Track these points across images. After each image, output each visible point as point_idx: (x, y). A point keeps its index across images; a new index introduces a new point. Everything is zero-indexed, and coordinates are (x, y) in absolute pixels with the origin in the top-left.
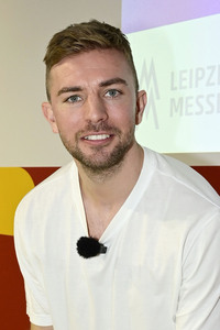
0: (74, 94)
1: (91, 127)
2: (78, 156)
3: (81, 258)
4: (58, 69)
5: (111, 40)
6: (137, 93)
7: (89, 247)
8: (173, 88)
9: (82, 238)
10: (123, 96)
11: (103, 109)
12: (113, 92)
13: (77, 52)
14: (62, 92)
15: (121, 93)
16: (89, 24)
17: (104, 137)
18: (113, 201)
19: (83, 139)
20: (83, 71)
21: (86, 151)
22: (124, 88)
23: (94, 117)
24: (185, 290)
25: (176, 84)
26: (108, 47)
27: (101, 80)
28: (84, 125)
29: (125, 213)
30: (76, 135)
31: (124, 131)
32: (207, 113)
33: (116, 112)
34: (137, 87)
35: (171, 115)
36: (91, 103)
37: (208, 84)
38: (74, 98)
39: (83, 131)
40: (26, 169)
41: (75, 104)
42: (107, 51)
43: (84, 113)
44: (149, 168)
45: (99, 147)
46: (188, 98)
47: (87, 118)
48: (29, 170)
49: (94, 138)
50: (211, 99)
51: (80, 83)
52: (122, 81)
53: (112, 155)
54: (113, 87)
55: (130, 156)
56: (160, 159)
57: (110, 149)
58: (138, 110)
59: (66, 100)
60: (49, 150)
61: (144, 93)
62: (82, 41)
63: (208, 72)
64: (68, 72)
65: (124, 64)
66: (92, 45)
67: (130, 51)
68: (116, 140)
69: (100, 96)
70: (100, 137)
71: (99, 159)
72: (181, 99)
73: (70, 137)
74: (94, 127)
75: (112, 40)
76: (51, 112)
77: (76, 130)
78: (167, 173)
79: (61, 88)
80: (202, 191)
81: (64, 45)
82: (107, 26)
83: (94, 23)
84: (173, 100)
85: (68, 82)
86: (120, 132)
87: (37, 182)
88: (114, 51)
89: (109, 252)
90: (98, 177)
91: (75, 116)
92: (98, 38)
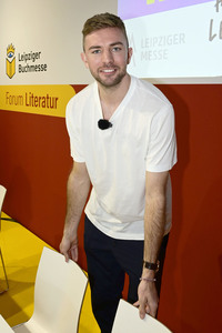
0: (97, 49)
1: (105, 66)
2: (98, 80)
4: (89, 37)
5: (116, 23)
6: (128, 49)
7: (104, 124)
8: (142, 47)
10: (121, 51)
11: (111, 57)
12: (116, 49)
14: (91, 48)
15: (120, 49)
17: (112, 71)
18: (115, 102)
19: (101, 71)
20: (101, 38)
21: (103, 77)
22: (122, 47)
23: (107, 61)
25: (144, 45)
27: (110, 43)
28: (101, 65)
29: (122, 107)
30: (98, 69)
31: (122, 68)
33: (118, 58)
34: (128, 46)
36: (106, 55)
37: (159, 45)
38: (97, 51)
39: (101, 68)
40: (73, 85)
41: (98, 54)
43: (102, 59)
44: (133, 86)
45: (109, 76)
47: (103, 61)
50: (161, 53)
51: (100, 44)
52: (120, 43)
54: (116, 46)
55: (124, 80)
56: (139, 81)
57: (115, 77)
58: (129, 57)
59: (93, 53)
60: (83, 75)
62: (101, 23)
63: (159, 39)
64: (94, 38)
65: (122, 34)
66: (106, 25)
67: (124, 27)
68: (118, 72)
69: (110, 50)
70: (109, 71)
71: (109, 81)
73: (95, 71)
74: (107, 66)
76: (85, 58)
77: (98, 67)
78: (143, 88)
79: (90, 46)
81: (92, 25)
82: (114, 16)
83: (107, 14)
84: (142, 53)
85: (94, 43)
86: (120, 68)
88: (117, 28)
89: (113, 126)
90: (108, 90)
91: (97, 60)
92: (110, 22)
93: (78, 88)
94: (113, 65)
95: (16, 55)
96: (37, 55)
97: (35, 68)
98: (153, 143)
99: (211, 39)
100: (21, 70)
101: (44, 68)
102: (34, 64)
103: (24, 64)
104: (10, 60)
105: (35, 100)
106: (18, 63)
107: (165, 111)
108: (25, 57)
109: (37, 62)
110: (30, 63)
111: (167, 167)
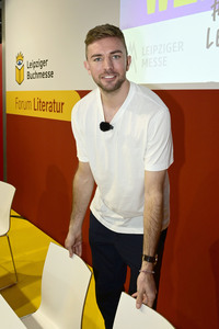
0: (98, 57)
3: (102, 131)
4: (91, 46)
6: (127, 57)
7: (105, 127)
8: (143, 55)
9: (102, 122)
10: (120, 59)
11: (111, 64)
12: (116, 56)
15: (120, 57)
16: (105, 25)
17: (112, 77)
18: (116, 106)
19: (103, 78)
20: (103, 47)
21: (104, 83)
23: (108, 68)
25: (145, 53)
26: (114, 36)
27: (111, 51)
28: (103, 71)
29: (122, 111)
30: (99, 76)
31: (121, 74)
33: (117, 66)
34: (127, 54)
35: (143, 66)
36: (106, 62)
37: (159, 53)
38: (98, 59)
39: (102, 74)
40: (78, 91)
41: (99, 62)
42: (113, 39)
43: (103, 66)
44: (132, 91)
45: (109, 81)
46: (150, 59)
47: (104, 68)
49: (107, 77)
50: (161, 59)
51: (101, 53)
54: (116, 54)
55: (124, 85)
56: (138, 87)
57: (115, 82)
58: (128, 64)
59: (95, 60)
60: (87, 82)
61: (130, 57)
62: (102, 33)
63: (159, 47)
64: (95, 47)
65: (121, 44)
68: (117, 78)
70: (110, 77)
72: (147, 60)
74: (108, 73)
76: (88, 65)
77: (100, 74)
78: (141, 93)
79: (93, 55)
80: (157, 101)
83: (107, 25)
84: (143, 60)
85: (96, 52)
86: (119, 74)
88: (116, 38)
89: (114, 129)
90: (110, 95)
91: (99, 67)
92: (109, 32)
93: (83, 94)
94: (112, 71)
95: (25, 63)
96: (44, 63)
97: (43, 75)
98: (150, 144)
99: (208, 47)
100: (30, 76)
101: (51, 74)
102: (41, 71)
103: (32, 71)
104: (19, 67)
105: (42, 105)
106: (26, 70)
108: (33, 65)
109: (45, 69)
110: (38, 70)
111: (164, 166)
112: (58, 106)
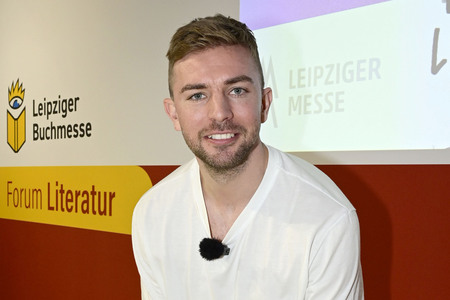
0: (198, 92)
1: (215, 126)
2: (201, 155)
3: (204, 260)
4: (181, 65)
6: (263, 90)
7: (212, 249)
8: (292, 87)
9: (205, 240)
10: (249, 95)
11: (227, 107)
12: (238, 90)
13: (201, 48)
14: (185, 89)
15: (247, 91)
16: (215, 18)
17: (229, 136)
19: (206, 137)
21: (210, 150)
22: (250, 85)
23: (219, 116)
24: (312, 292)
25: (295, 83)
26: (234, 43)
27: (226, 77)
28: (207, 123)
30: (200, 133)
31: (250, 130)
32: (326, 111)
33: (242, 110)
34: (263, 84)
35: (290, 114)
36: (216, 101)
37: (327, 82)
38: (198, 96)
39: (206, 130)
40: (145, 168)
41: (199, 102)
42: (233, 47)
43: (209, 111)
45: (223, 147)
46: (306, 97)
47: (211, 116)
48: (147, 168)
49: (218, 137)
50: (330, 98)
52: (248, 79)
53: (237, 155)
54: (238, 85)
55: (255, 156)
56: (285, 158)
57: (235, 149)
58: (264, 107)
59: (190, 98)
61: (270, 91)
62: (207, 36)
63: (326, 71)
65: (250, 60)
66: (217, 41)
67: (255, 46)
68: (242, 139)
69: (225, 94)
70: (224, 137)
71: (223, 159)
72: (300, 97)
73: (193, 136)
74: (219, 127)
75: (238, 36)
76: (173, 109)
77: (200, 129)
78: (293, 173)
79: (184, 85)
80: (329, 192)
81: (188, 41)
82: (233, 21)
83: (219, 17)
84: (291, 99)
86: (246, 131)
87: (155, 181)
88: (240, 47)
89: (232, 253)
90: (221, 177)
91: (199, 113)
92: (223, 34)
93: (158, 173)
94: (231, 124)
95: (27, 104)
96: (70, 105)
97: (67, 131)
98: (314, 288)
100: (39, 134)
101: (85, 130)
102: (65, 122)
103: (43, 122)
104: (16, 113)
105: (66, 198)
106: (31, 120)
107: (340, 222)
108: (46, 109)
109: (72, 119)
110: (57, 120)
112: (101, 201)
